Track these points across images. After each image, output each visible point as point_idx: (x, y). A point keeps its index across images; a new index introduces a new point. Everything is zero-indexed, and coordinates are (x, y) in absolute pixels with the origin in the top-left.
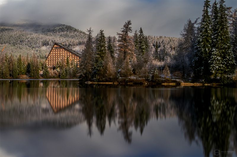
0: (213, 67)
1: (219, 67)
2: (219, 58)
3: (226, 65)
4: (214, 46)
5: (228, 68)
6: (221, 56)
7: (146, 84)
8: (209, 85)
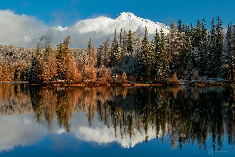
0: (159, 73)
1: (163, 73)
2: (162, 67)
3: (166, 72)
4: (157, 60)
5: (167, 74)
6: (162, 66)
7: (110, 85)
8: (155, 85)
